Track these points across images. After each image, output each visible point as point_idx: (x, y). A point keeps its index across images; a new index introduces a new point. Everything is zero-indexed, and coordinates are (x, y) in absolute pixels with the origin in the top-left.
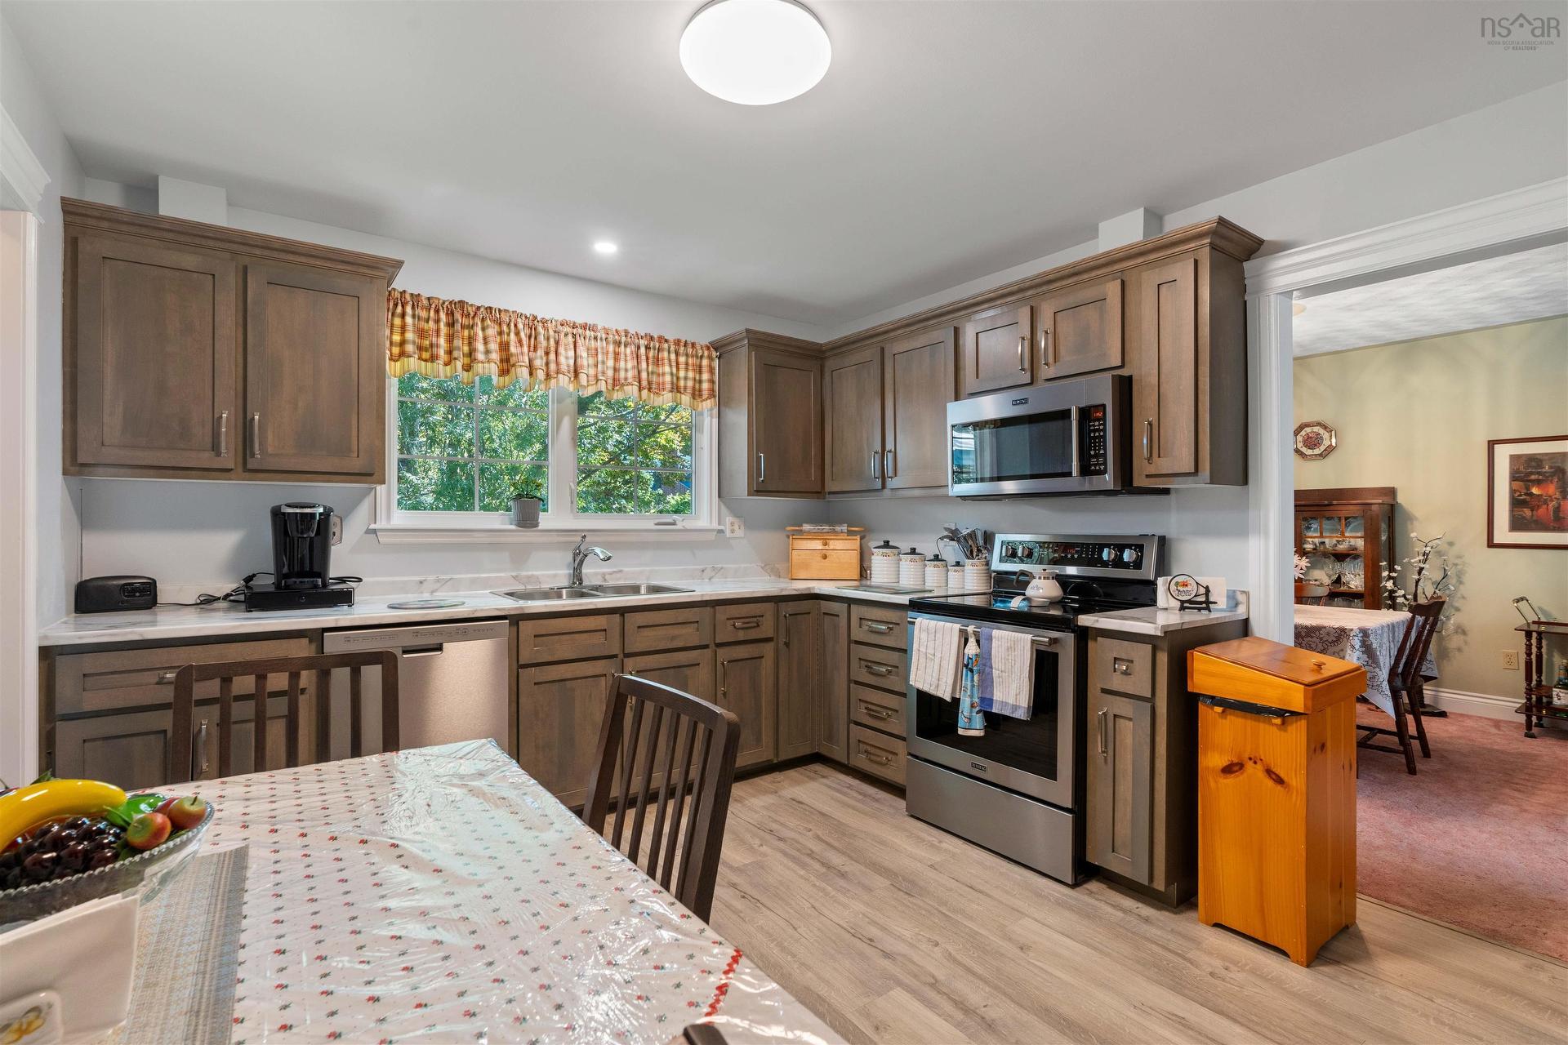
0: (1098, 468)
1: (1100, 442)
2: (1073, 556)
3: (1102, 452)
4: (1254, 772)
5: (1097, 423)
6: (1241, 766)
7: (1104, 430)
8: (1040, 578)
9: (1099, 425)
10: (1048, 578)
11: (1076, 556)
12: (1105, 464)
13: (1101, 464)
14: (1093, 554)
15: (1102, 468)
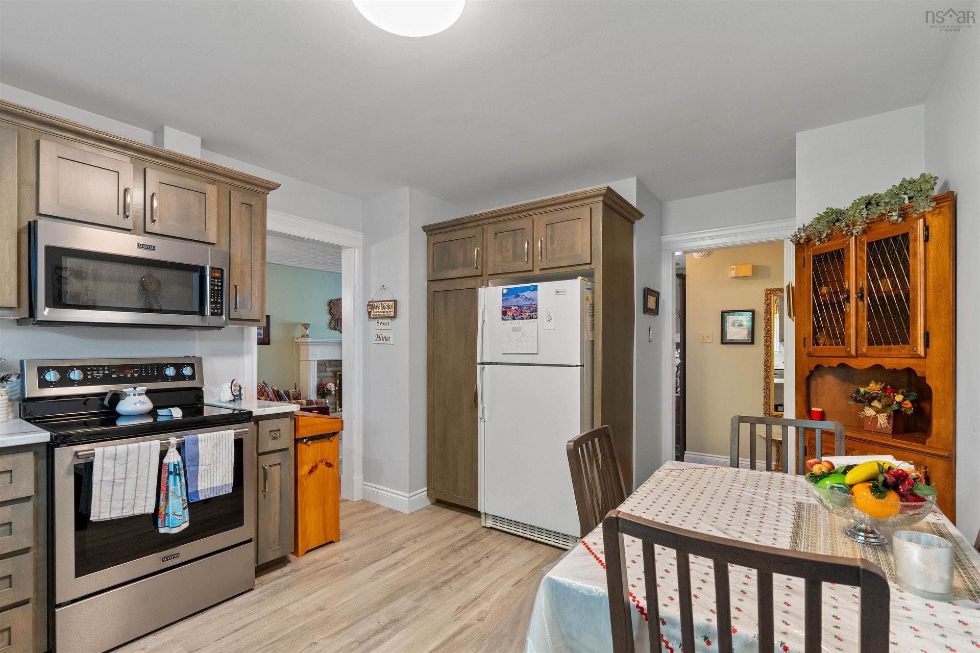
0: (216, 311)
1: (218, 294)
2: (132, 376)
3: (219, 300)
4: (322, 467)
5: (216, 280)
6: (316, 466)
7: (222, 286)
8: (134, 395)
9: (218, 282)
10: (142, 394)
11: (136, 375)
12: (222, 308)
13: (219, 309)
14: (153, 372)
15: (219, 311)
